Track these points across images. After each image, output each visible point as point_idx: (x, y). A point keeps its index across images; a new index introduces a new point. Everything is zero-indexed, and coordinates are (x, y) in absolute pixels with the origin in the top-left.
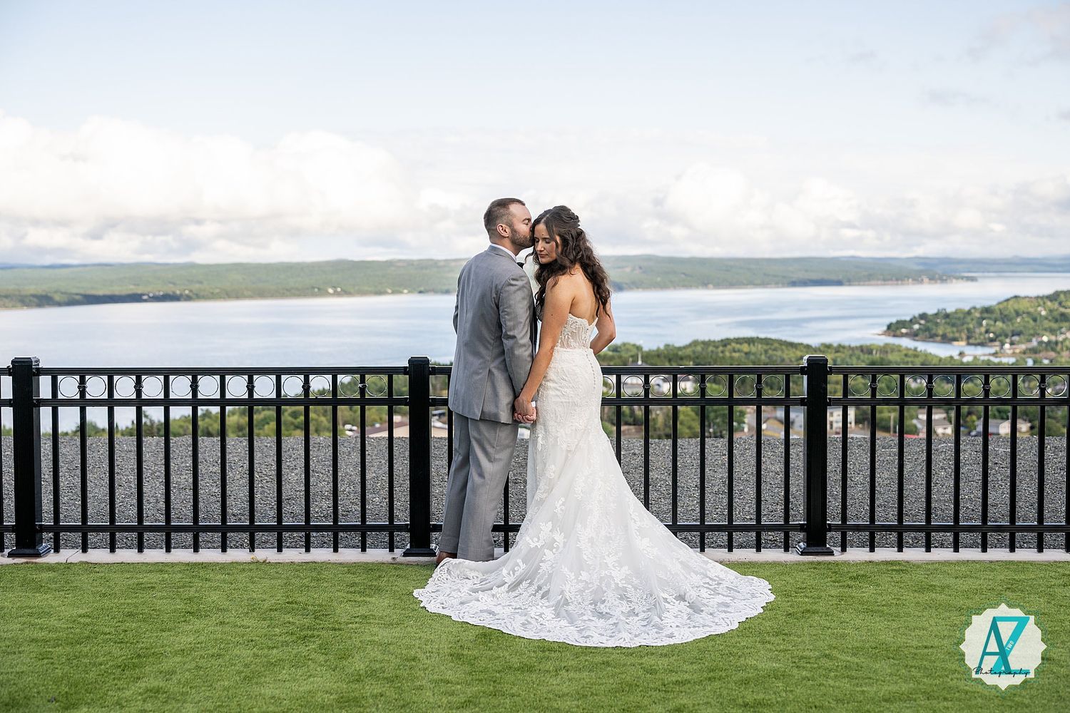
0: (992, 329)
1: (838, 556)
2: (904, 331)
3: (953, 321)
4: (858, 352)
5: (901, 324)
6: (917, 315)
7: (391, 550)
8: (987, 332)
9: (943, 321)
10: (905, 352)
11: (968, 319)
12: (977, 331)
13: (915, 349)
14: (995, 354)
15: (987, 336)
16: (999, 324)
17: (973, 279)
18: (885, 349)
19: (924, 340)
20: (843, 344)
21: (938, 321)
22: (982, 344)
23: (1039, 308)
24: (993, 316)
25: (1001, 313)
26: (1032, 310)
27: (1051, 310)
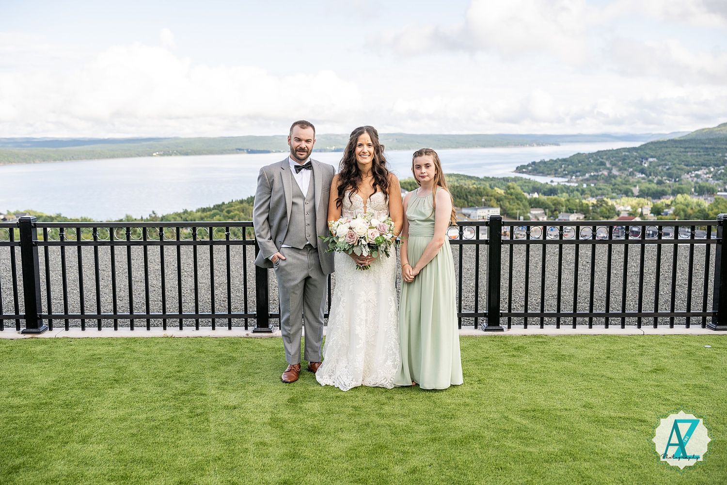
0: (566, 169)
1: (506, 332)
2: (524, 170)
3: (549, 165)
4: (502, 181)
5: (523, 167)
6: (530, 163)
7: (246, 329)
8: (564, 170)
9: (543, 165)
10: (524, 181)
11: (556, 165)
12: (559, 170)
13: (530, 179)
14: (568, 182)
15: (564, 172)
16: (570, 167)
17: (557, 144)
18: (515, 180)
19: (533, 175)
20: (494, 177)
21: (541, 165)
22: (562, 177)
23: (590, 159)
24: (567, 163)
25: (571, 161)
26: (586, 160)
27: (596, 160)
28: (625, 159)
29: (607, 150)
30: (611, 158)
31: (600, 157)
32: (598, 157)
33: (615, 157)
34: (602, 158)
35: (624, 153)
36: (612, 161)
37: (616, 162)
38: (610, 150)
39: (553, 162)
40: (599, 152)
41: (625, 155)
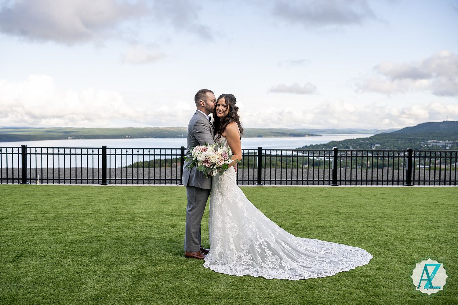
3: (315, 148)
5: (299, 149)
9: (312, 148)
11: (319, 147)
17: (321, 136)
21: (310, 148)
23: (340, 144)
24: (326, 147)
25: (329, 146)
26: (338, 145)
27: (343, 145)
28: (361, 145)
29: (350, 139)
30: (353, 144)
31: (346, 143)
32: (345, 144)
33: (356, 143)
34: (348, 144)
35: (360, 141)
36: (353, 146)
37: (356, 146)
38: (352, 139)
39: (317, 146)
40: (345, 140)
41: (361, 142)
